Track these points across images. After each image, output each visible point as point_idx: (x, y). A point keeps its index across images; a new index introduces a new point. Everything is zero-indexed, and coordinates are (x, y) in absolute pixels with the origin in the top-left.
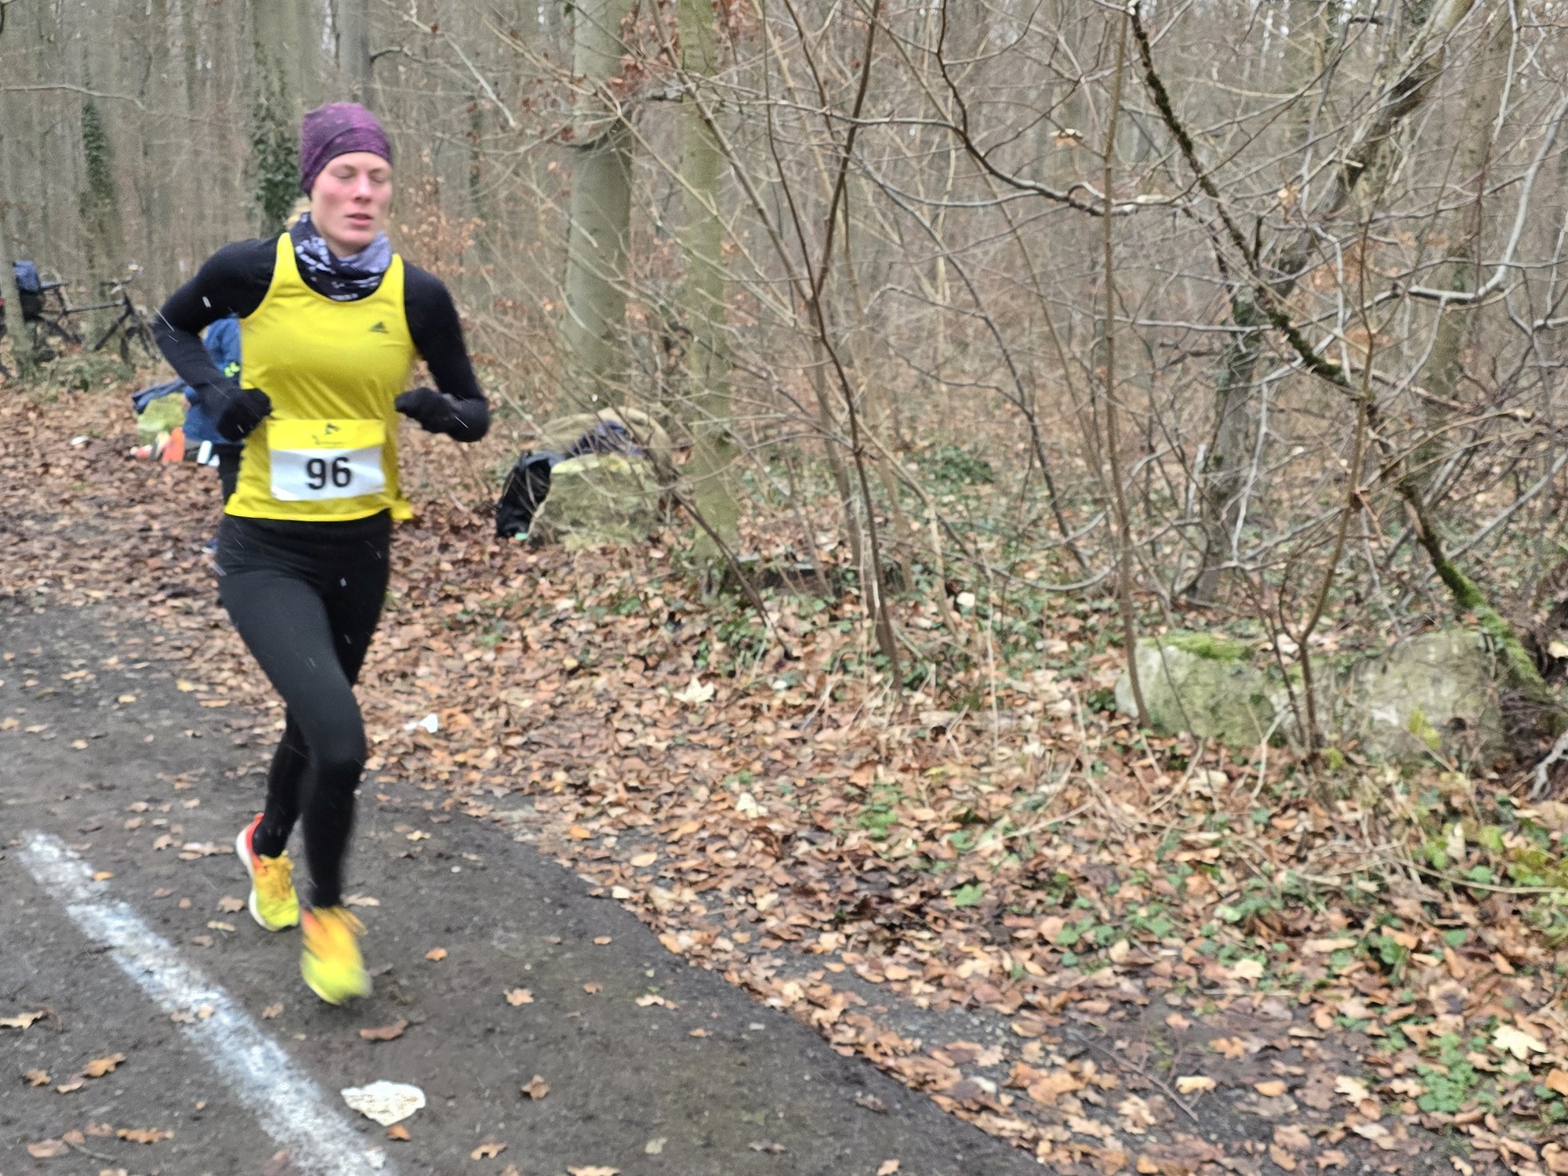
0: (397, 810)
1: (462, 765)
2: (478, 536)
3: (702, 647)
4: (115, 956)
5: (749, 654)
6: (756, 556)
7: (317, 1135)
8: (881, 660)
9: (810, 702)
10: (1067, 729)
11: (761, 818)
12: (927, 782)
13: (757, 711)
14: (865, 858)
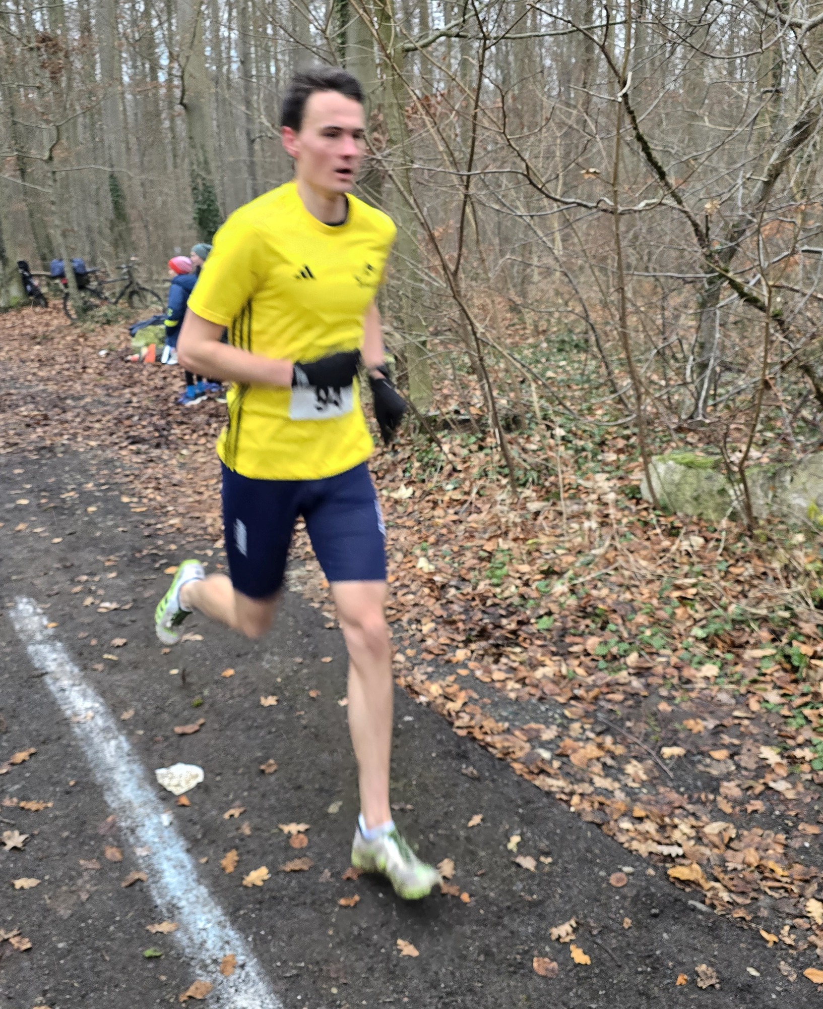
3: (408, 465)
4: (47, 679)
5: (433, 470)
6: (438, 412)
7: (136, 802)
8: (506, 471)
9: (465, 497)
10: (612, 511)
11: (431, 573)
12: (527, 548)
13: (435, 504)
14: (488, 598)
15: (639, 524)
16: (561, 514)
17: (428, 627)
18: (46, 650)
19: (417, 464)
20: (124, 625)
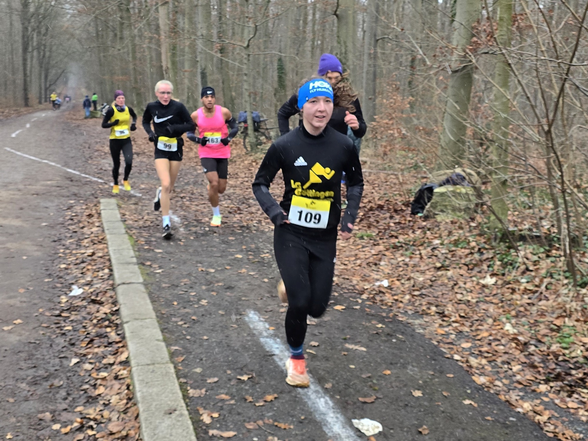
0: (373, 315)
1: (396, 300)
2: (404, 214)
3: (492, 263)
4: (275, 358)
5: (511, 267)
6: (516, 229)
7: (343, 435)
8: (568, 274)
9: (536, 289)
11: (515, 334)
13: (513, 291)
14: (559, 355)
17: (516, 368)
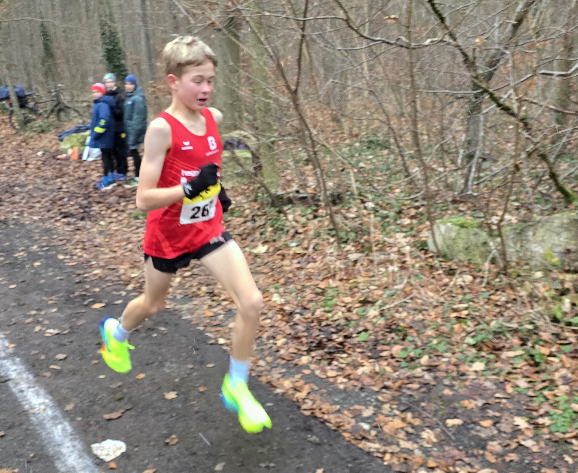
3: (264, 230)
4: (10, 384)
5: (281, 232)
6: (284, 192)
8: (333, 233)
9: (305, 252)
10: (408, 259)
11: (282, 305)
12: (349, 285)
13: (284, 257)
14: (322, 320)
15: (427, 267)
16: (372, 261)
17: (281, 341)
18: (8, 364)
19: (270, 229)
20: (64, 345)
